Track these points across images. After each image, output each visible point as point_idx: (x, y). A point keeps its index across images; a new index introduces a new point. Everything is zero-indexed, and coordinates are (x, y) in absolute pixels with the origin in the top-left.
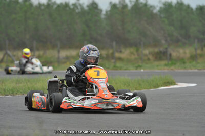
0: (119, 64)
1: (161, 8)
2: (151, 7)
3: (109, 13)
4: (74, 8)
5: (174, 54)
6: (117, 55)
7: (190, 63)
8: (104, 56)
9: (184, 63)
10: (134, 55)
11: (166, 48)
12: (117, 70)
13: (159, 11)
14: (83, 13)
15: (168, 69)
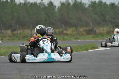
0: (66, 37)
1: (89, 4)
2: (84, 4)
3: (60, 8)
4: (39, 6)
5: (97, 31)
6: (65, 32)
7: (107, 36)
8: (58, 32)
9: (103, 36)
10: (75, 31)
11: (93, 28)
12: (65, 40)
13: (88, 6)
14: (45, 8)
15: (94, 40)
